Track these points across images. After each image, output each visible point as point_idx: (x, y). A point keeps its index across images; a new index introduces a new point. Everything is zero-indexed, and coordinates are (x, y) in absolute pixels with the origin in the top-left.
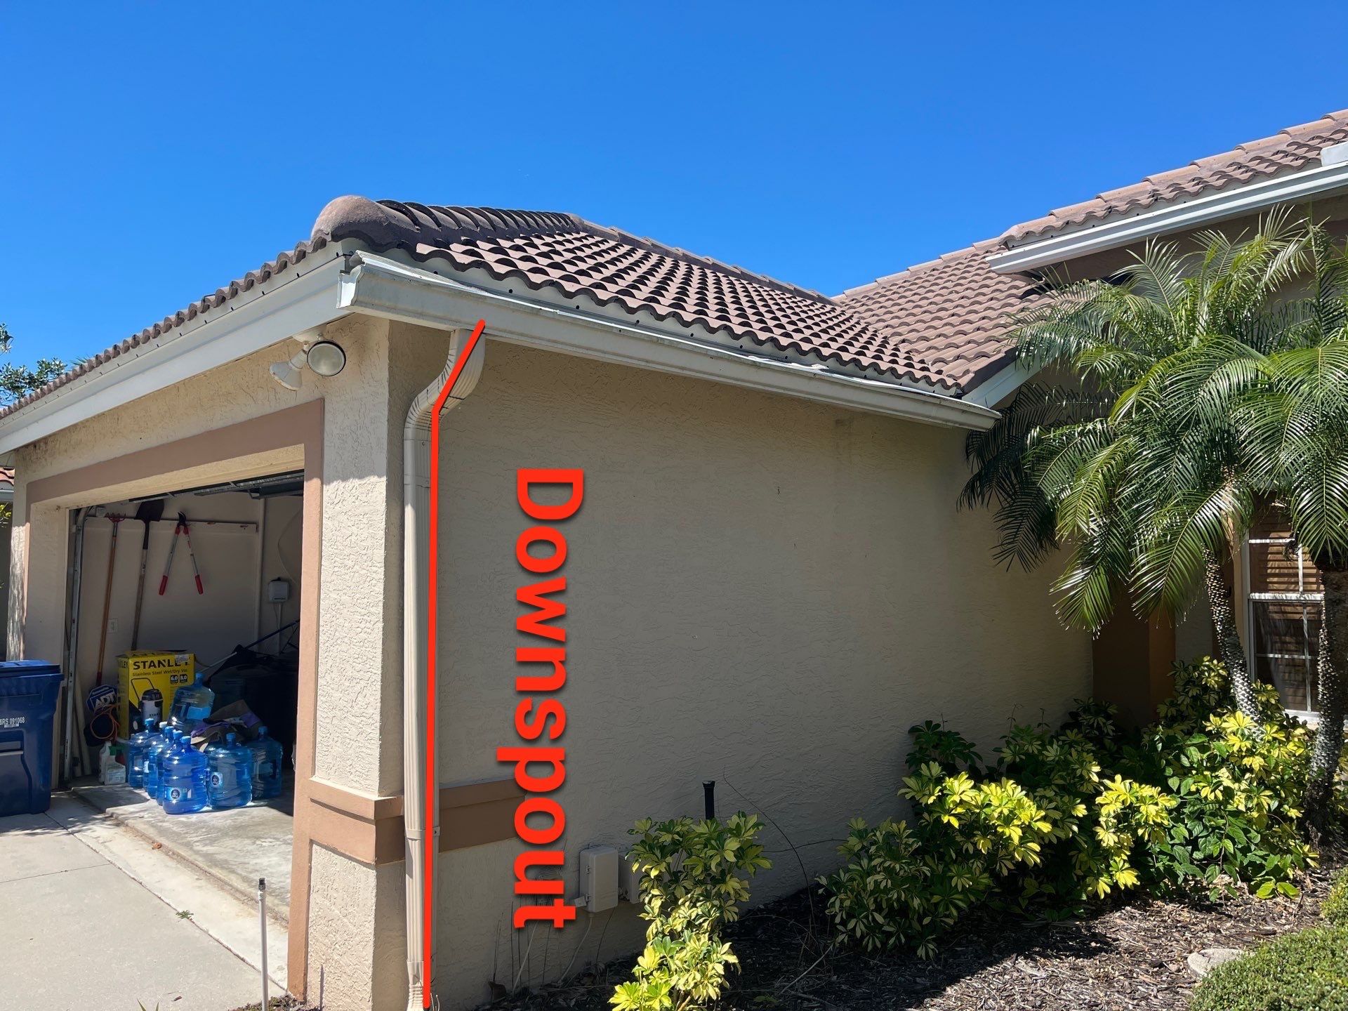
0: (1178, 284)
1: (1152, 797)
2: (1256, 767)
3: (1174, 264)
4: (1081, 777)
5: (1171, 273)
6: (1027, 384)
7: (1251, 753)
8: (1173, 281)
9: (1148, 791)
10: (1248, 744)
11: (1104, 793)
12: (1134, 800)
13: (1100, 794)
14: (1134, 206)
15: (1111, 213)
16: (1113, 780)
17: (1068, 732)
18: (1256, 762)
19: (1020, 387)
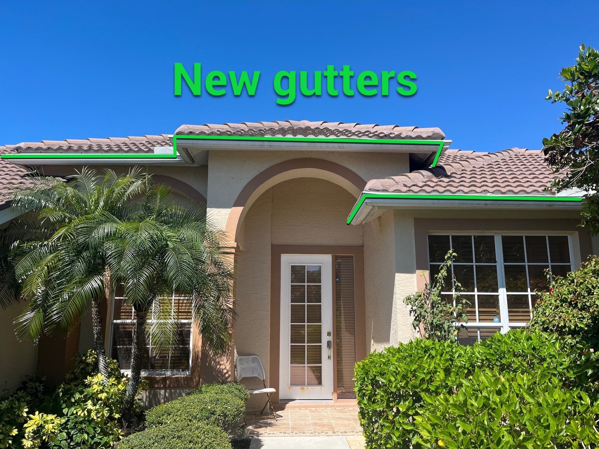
0: (94, 187)
1: (52, 420)
2: (103, 398)
3: (93, 179)
4: (18, 415)
5: (92, 182)
6: (16, 219)
7: (102, 392)
8: (92, 185)
9: (51, 417)
10: (101, 388)
11: (29, 422)
12: (43, 422)
13: (26, 422)
14: (80, 149)
15: (70, 149)
16: (34, 415)
17: (19, 392)
18: (103, 396)
19: (12, 220)
